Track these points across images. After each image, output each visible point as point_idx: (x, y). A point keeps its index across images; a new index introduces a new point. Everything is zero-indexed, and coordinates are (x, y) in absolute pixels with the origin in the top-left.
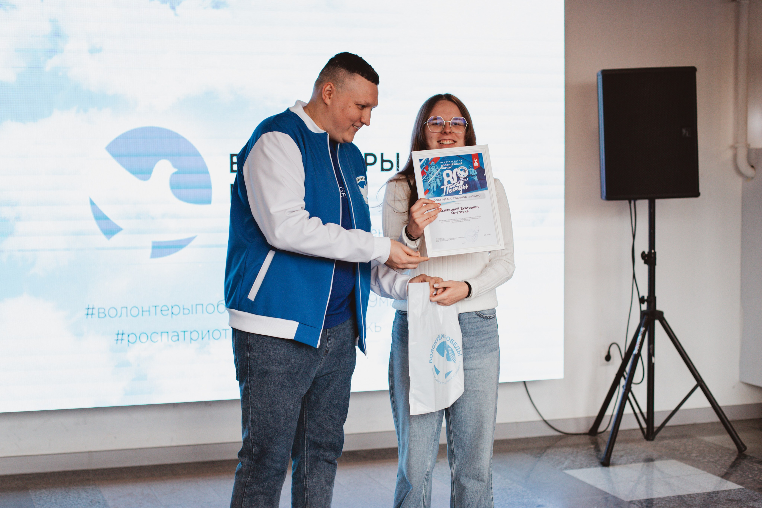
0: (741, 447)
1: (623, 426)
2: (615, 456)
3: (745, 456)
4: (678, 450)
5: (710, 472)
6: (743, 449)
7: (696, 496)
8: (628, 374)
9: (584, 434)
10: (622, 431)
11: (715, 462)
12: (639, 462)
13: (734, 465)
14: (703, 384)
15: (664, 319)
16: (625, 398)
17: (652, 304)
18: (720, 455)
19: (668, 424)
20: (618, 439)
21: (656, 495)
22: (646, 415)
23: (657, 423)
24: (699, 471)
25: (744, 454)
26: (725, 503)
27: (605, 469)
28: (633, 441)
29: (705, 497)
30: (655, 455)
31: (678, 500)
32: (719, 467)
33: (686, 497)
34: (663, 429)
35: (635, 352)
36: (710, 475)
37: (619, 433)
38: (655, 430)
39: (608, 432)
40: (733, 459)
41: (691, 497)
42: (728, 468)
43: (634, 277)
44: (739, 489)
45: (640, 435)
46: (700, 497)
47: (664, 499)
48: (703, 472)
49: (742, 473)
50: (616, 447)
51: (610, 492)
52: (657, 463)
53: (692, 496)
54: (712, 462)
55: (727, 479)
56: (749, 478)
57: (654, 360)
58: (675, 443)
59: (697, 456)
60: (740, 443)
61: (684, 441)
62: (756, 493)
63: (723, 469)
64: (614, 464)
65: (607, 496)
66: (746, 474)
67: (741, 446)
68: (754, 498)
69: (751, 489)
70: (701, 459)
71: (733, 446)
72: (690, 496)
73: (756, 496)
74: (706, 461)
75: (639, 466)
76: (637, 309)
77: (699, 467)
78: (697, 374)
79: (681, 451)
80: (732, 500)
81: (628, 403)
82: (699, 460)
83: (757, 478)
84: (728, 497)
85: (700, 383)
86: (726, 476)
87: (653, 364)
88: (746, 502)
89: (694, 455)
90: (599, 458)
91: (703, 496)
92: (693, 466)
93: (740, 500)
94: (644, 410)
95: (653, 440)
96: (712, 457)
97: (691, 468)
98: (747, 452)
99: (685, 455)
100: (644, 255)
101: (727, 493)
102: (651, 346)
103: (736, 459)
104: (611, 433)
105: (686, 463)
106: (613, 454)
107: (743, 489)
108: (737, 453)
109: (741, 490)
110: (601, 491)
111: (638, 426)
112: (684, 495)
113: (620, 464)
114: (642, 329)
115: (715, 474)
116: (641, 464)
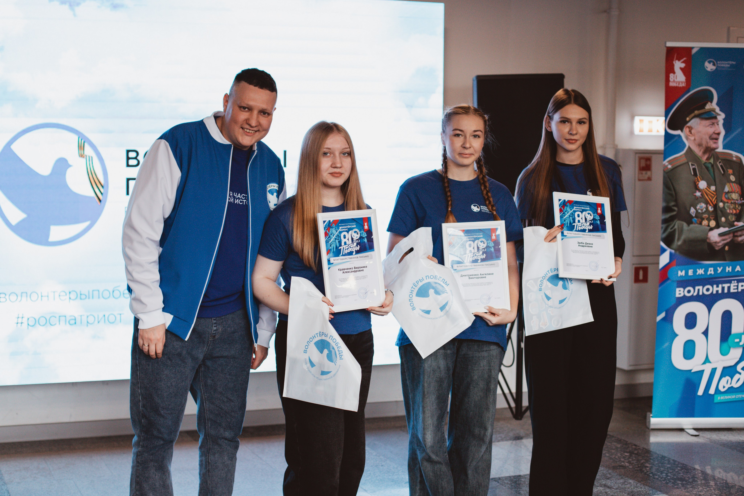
12: (506, 440)
30: (522, 433)
38: (523, 409)
52: (524, 441)
75: (507, 444)
95: (521, 419)
111: (506, 406)
116: (509, 443)
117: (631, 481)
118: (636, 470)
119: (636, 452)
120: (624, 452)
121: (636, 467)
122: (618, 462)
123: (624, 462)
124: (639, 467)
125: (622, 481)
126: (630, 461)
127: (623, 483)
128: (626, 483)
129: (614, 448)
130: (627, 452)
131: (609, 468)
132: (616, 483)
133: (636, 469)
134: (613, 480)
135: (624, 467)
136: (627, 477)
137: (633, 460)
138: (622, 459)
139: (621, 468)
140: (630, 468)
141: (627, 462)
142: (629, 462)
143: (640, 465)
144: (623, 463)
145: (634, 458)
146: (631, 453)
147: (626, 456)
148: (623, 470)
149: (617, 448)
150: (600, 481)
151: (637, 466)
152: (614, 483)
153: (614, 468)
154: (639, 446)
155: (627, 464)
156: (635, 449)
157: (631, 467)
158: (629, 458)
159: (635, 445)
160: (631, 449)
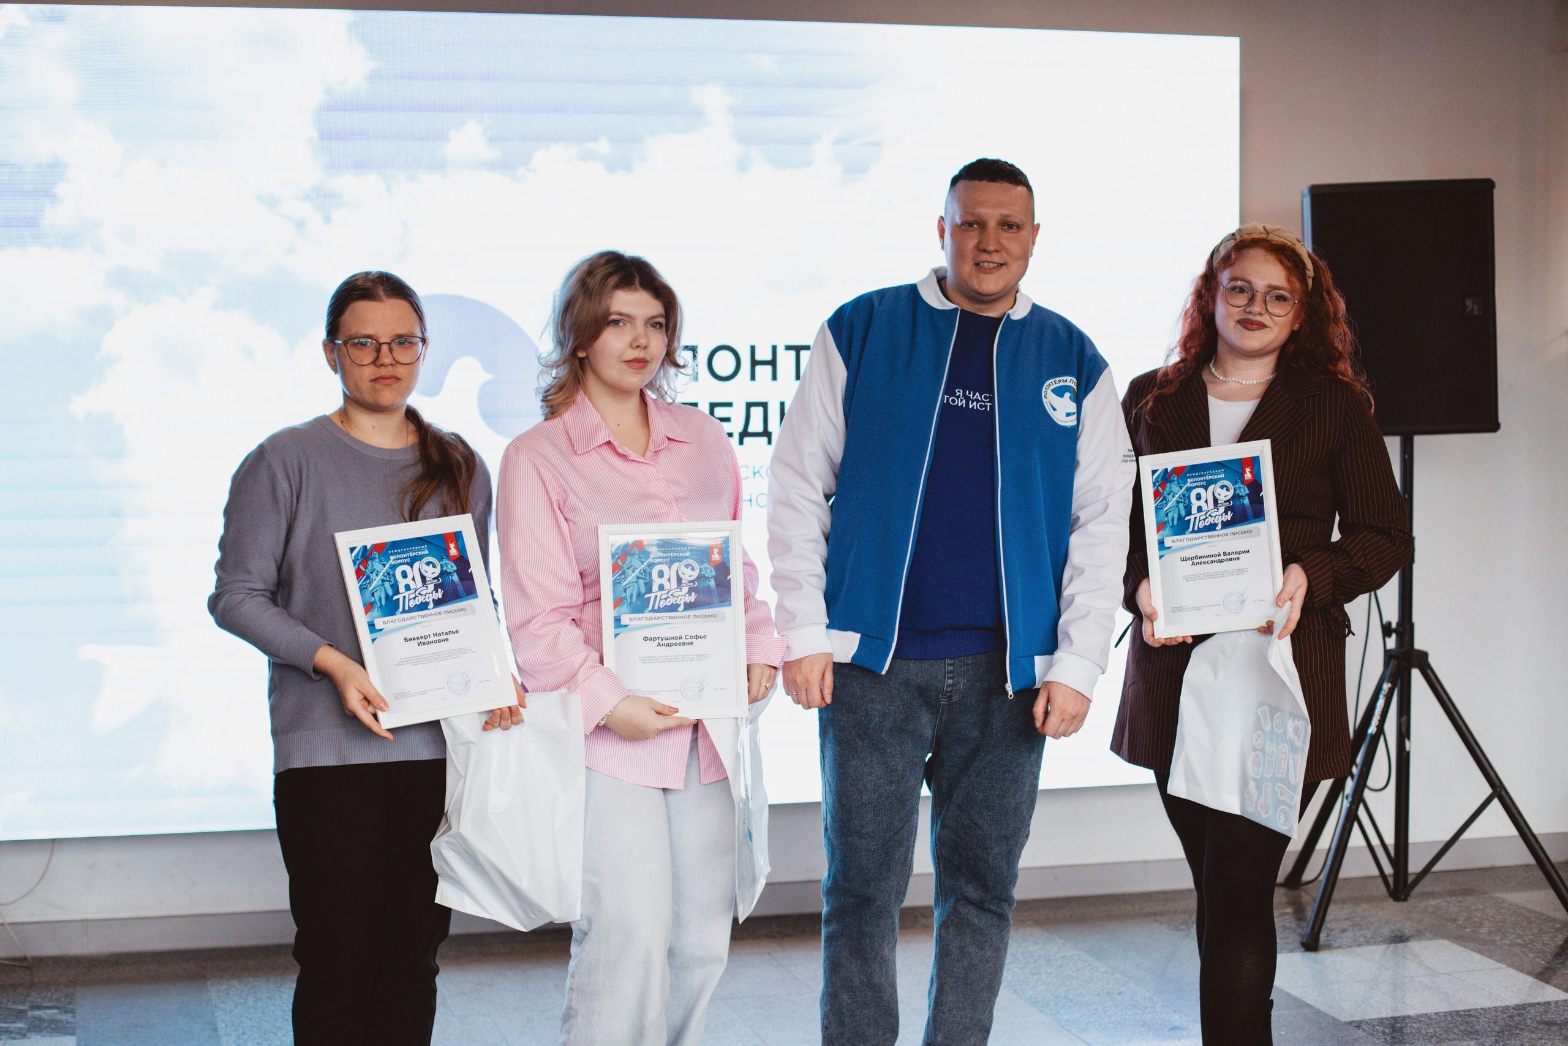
1: (1346, 874)
2: (1330, 930)
4: (1455, 921)
5: (1511, 965)
8: (1360, 770)
10: (1347, 881)
11: (1525, 946)
12: (1376, 943)
13: (1561, 952)
14: (1504, 794)
15: (1429, 667)
16: (1352, 818)
17: (1406, 638)
18: (1536, 932)
19: (1436, 869)
20: (1335, 896)
22: (1392, 851)
23: (1415, 866)
24: (1492, 963)
26: (1537, 1028)
27: (1311, 956)
28: (1368, 899)
29: (1497, 1016)
30: (1409, 929)
31: (1445, 1021)
32: (1531, 955)
33: (1460, 1016)
34: (1426, 880)
35: (1373, 728)
36: (1512, 971)
37: (1338, 884)
38: (1410, 880)
39: (1318, 884)
41: (1470, 1016)
42: (1550, 958)
45: (1380, 889)
47: (1417, 1019)
48: (1499, 964)
50: (1332, 912)
52: (1413, 946)
53: (1472, 1013)
54: (1520, 945)
55: (1546, 982)
57: (1409, 745)
58: (1451, 906)
59: (1490, 933)
61: (1468, 901)
63: (1538, 960)
64: (1326, 948)
70: (1498, 938)
72: (1468, 1013)
74: (1509, 942)
75: (1377, 952)
76: (1378, 648)
77: (1491, 957)
78: (1492, 774)
79: (1461, 922)
80: (1551, 1023)
81: (1356, 826)
82: (1494, 942)
84: (1543, 1018)
85: (1499, 791)
86: (1544, 975)
87: (1408, 754)
89: (1484, 930)
90: (1299, 935)
91: (1494, 1013)
92: (1480, 952)
94: (1390, 840)
95: (1405, 900)
96: (1519, 936)
97: (1477, 957)
99: (1468, 931)
101: (1542, 1009)
102: (1404, 717)
104: (1323, 885)
105: (1468, 948)
106: (1325, 927)
111: (1376, 874)
112: (1457, 1012)
113: (1339, 947)
114: (1387, 685)
115: (1520, 969)
116: (1382, 948)
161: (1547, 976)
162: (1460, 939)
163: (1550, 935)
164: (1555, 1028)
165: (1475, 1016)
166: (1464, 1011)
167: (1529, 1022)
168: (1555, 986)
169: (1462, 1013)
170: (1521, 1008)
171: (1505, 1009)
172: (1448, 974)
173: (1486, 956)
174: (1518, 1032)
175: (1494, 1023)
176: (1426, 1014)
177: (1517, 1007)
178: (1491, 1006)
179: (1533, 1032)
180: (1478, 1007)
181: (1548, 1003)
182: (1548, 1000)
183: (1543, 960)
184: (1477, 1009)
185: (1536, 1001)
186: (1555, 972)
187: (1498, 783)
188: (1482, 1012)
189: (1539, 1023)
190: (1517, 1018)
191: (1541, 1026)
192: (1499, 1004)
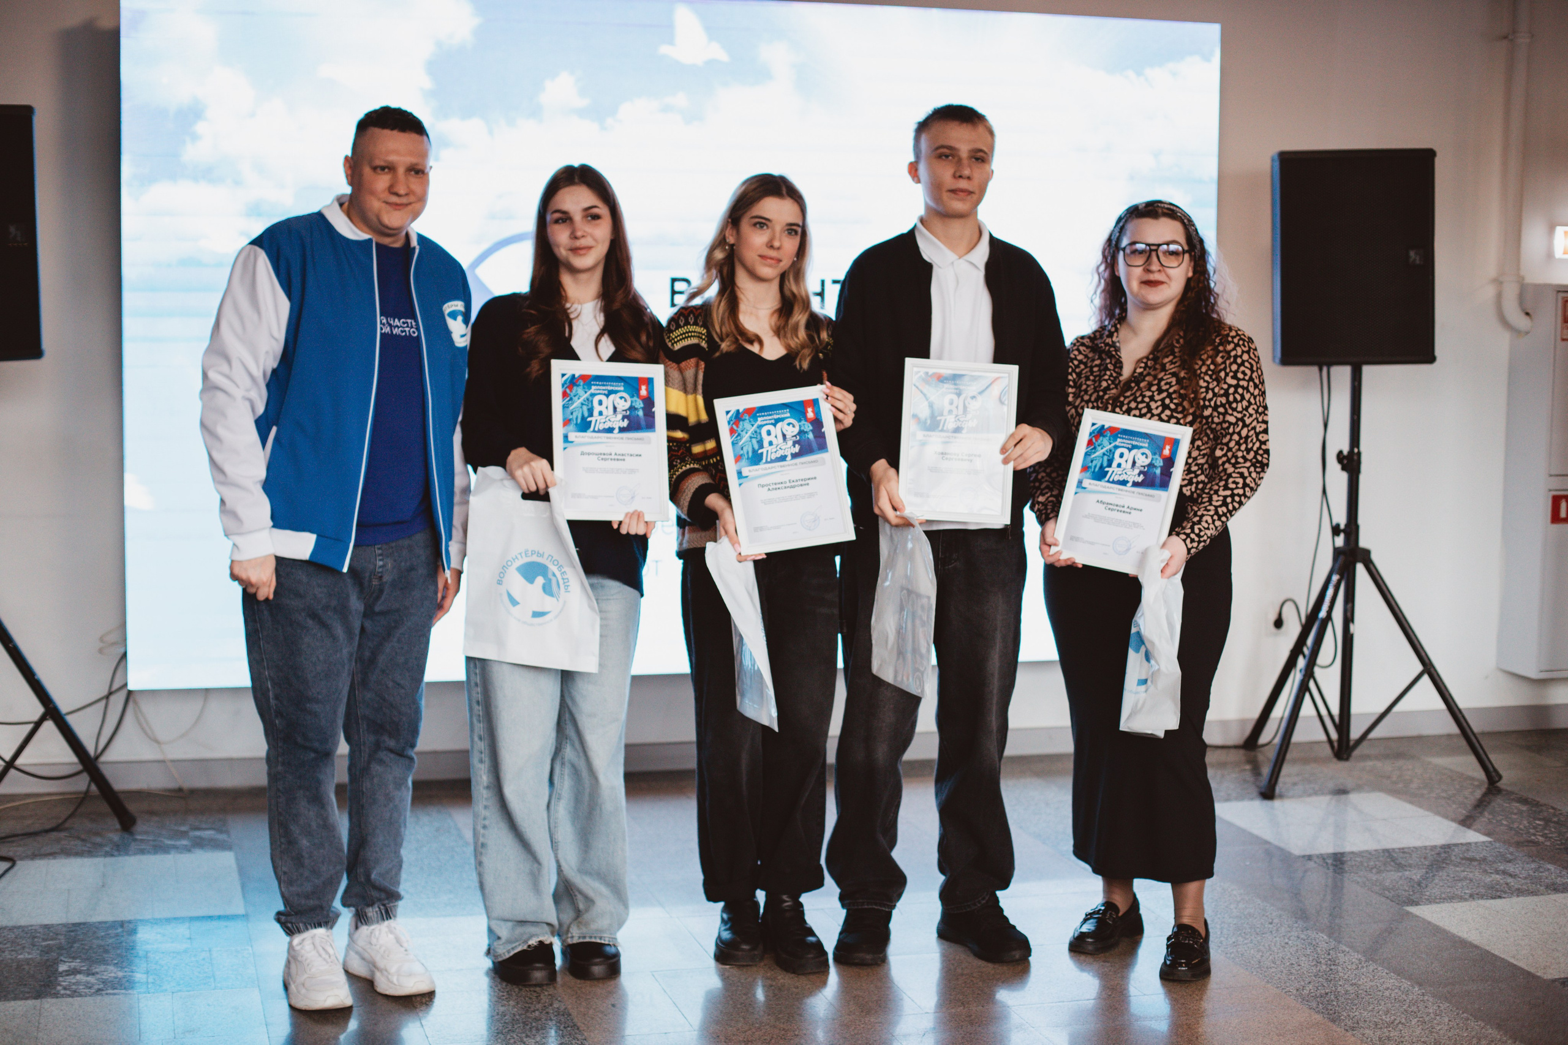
0: (1492, 776)
1: (1297, 737)
2: (1285, 783)
3: (1499, 791)
4: (1389, 777)
5: (1438, 813)
6: (1497, 779)
7: (1413, 851)
8: (1310, 649)
9: (1236, 747)
10: (1299, 744)
11: (1449, 799)
12: (1323, 794)
13: (1481, 804)
14: (1432, 670)
15: (1371, 562)
16: (1304, 688)
17: (1353, 538)
18: (1458, 787)
19: (1372, 735)
20: (1289, 756)
21: (1348, 848)
22: (1337, 719)
23: (1355, 733)
24: (1421, 812)
25: (1497, 787)
26: (1460, 863)
27: (1268, 803)
28: (1316, 760)
29: (1427, 854)
30: (1349, 783)
31: (1383, 856)
32: (1454, 806)
33: (1396, 853)
34: (1365, 744)
35: (1323, 614)
36: (1438, 818)
37: (1291, 747)
38: (1352, 743)
39: (1274, 745)
40: (1478, 794)
41: (1404, 853)
42: (1470, 808)
43: (1324, 492)
44: (1483, 842)
45: (1327, 751)
46: (1419, 852)
47: (1360, 854)
48: (1427, 813)
49: (1490, 817)
50: (1286, 769)
51: (1272, 841)
52: (1353, 797)
53: (1406, 850)
54: (1444, 798)
55: (1469, 827)
56: (1502, 825)
57: (1353, 628)
58: (1386, 766)
59: (1419, 788)
60: (1491, 769)
61: (1400, 763)
62: (1511, 849)
63: (1460, 810)
64: (1281, 797)
65: (1267, 846)
66: (1498, 819)
67: (1494, 774)
68: (1508, 857)
69: (1504, 842)
70: (1425, 792)
71: (1481, 775)
72: (1402, 850)
73: (1511, 854)
74: (1435, 795)
75: (1323, 801)
76: (1328, 545)
77: (1421, 806)
78: (1423, 654)
79: (1394, 780)
80: (1472, 860)
81: (1307, 696)
82: (1422, 795)
83: (1515, 825)
84: (1466, 855)
85: (1428, 668)
86: (1466, 822)
87: (1352, 636)
88: (1494, 862)
89: (1414, 786)
90: (1257, 787)
91: (1424, 851)
92: (1411, 803)
93: (1484, 859)
94: (1335, 710)
95: (1347, 759)
96: (1444, 791)
97: (1408, 806)
98: (1501, 784)
99: (1400, 786)
100: (1341, 457)
101: (1464, 848)
102: (1349, 606)
103: (1485, 795)
104: (1277, 748)
105: (1400, 799)
106: (1281, 780)
107: (1490, 842)
108: (1486, 786)
109: (1487, 844)
110: (1257, 837)
111: (1324, 737)
112: (1393, 849)
113: (1292, 797)
114: (1335, 578)
115: (1446, 817)
116: (1327, 798)
117: (1549, 866)
118: (1558, 849)
119: (1555, 819)
120: (1535, 819)
121: (1558, 845)
122: (1524, 836)
123: (1534, 835)
124: (1562, 844)
125: (1533, 866)
126: (1546, 834)
127: (1536, 870)
128: (1541, 870)
129: (1515, 811)
130: (1539, 819)
131: (1510, 844)
132: (1523, 868)
133: (1557, 847)
134: (1518, 863)
135: (1536, 843)
136: (1543, 859)
137: (1552, 833)
138: (1532, 831)
139: (1530, 844)
140: (1547, 846)
141: (1542, 836)
142: (1544, 836)
143: (1564, 841)
144: (1533, 837)
145: (1553, 830)
146: (1547, 821)
147: (1539, 825)
148: (1534, 849)
149: (1521, 812)
150: (1495, 865)
151: (1559, 842)
152: (1520, 869)
153: (1518, 844)
154: (1559, 810)
155: (1541, 839)
156: (1554, 815)
157: (1548, 843)
158: (1545, 828)
159: (1553, 808)
160: (1545, 814)
161: (1468, 822)
162: (1394, 792)
163: (1470, 790)
164: (1475, 863)
165: (1409, 853)
166: (1399, 849)
167: (1453, 858)
168: (1475, 830)
169: (1397, 850)
170: (1447, 848)
171: (1433, 848)
172: (1384, 820)
173: (1416, 805)
174: (1444, 865)
175: (1425, 858)
176: (1367, 851)
177: (1443, 847)
178: (1421, 845)
179: (1457, 866)
180: (1411, 846)
181: (1470, 844)
182: (1469, 841)
183: (1465, 810)
184: (1409, 848)
185: (1459, 842)
186: (1474, 821)
187: (1427, 661)
188: (1414, 850)
189: (1462, 859)
190: (1443, 855)
191: (1464, 862)
192: (1428, 843)
